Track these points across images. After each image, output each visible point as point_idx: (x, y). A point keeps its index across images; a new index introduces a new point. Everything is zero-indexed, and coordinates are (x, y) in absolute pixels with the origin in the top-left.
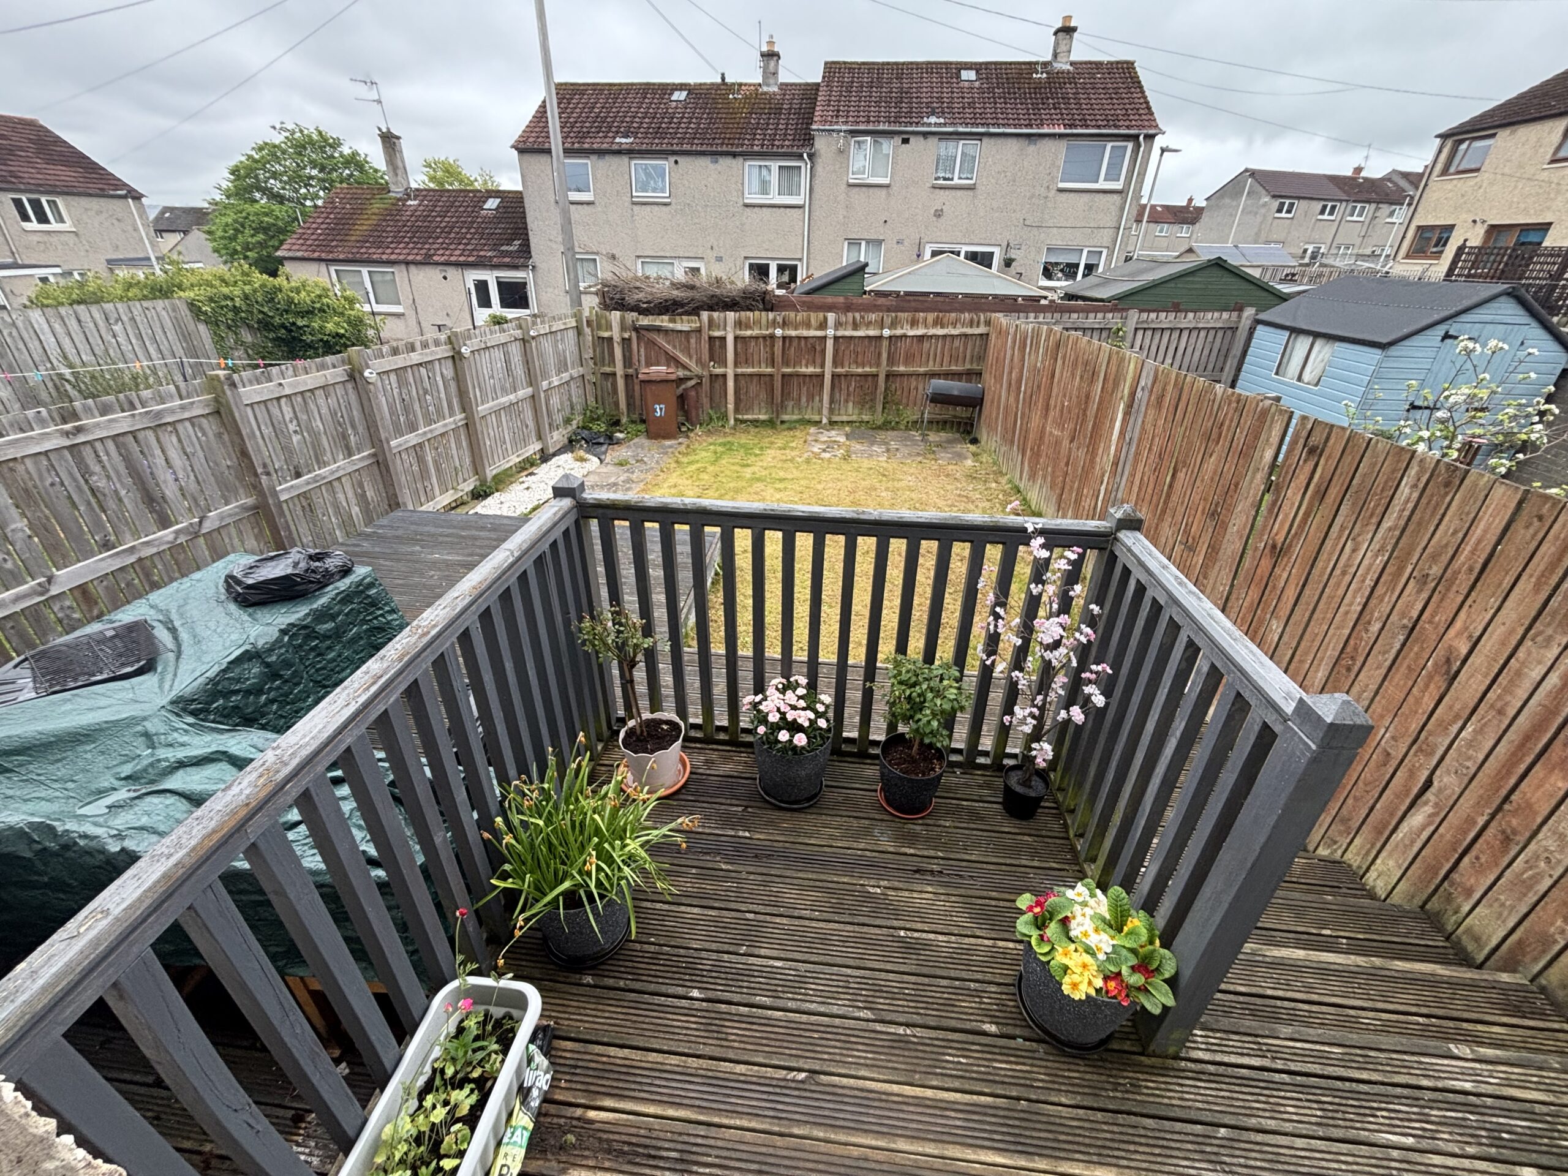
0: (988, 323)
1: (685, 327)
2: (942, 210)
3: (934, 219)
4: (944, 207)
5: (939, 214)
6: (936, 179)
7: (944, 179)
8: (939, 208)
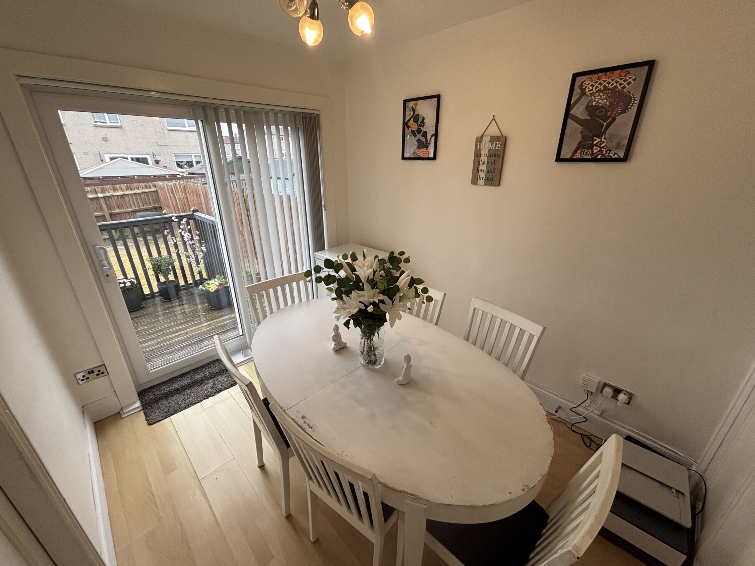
0: (155, 186)
2: (106, 138)
3: (103, 142)
4: (107, 136)
5: (105, 140)
6: (95, 122)
7: (101, 122)
8: (104, 137)
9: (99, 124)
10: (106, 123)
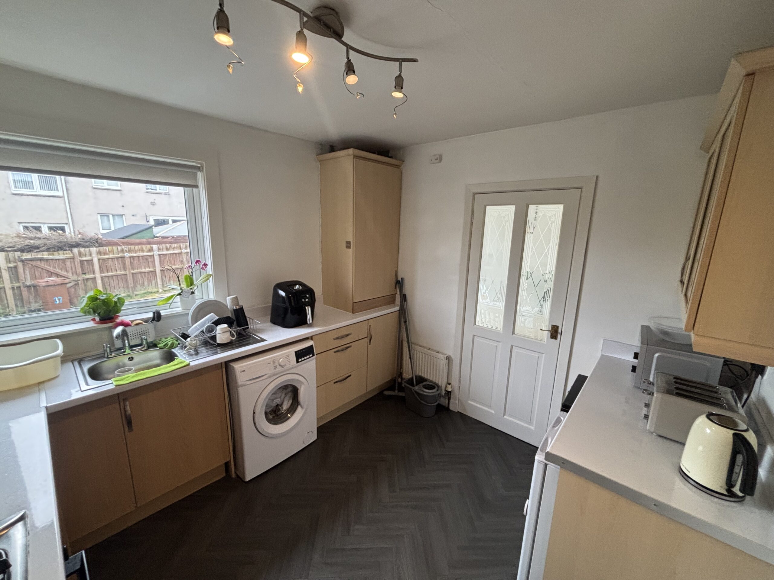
1: (62, 257)
2: (155, 202)
3: (151, 206)
4: (155, 201)
5: (153, 204)
6: (147, 189)
7: (152, 189)
8: (153, 201)
9: (150, 190)
10: (156, 190)
